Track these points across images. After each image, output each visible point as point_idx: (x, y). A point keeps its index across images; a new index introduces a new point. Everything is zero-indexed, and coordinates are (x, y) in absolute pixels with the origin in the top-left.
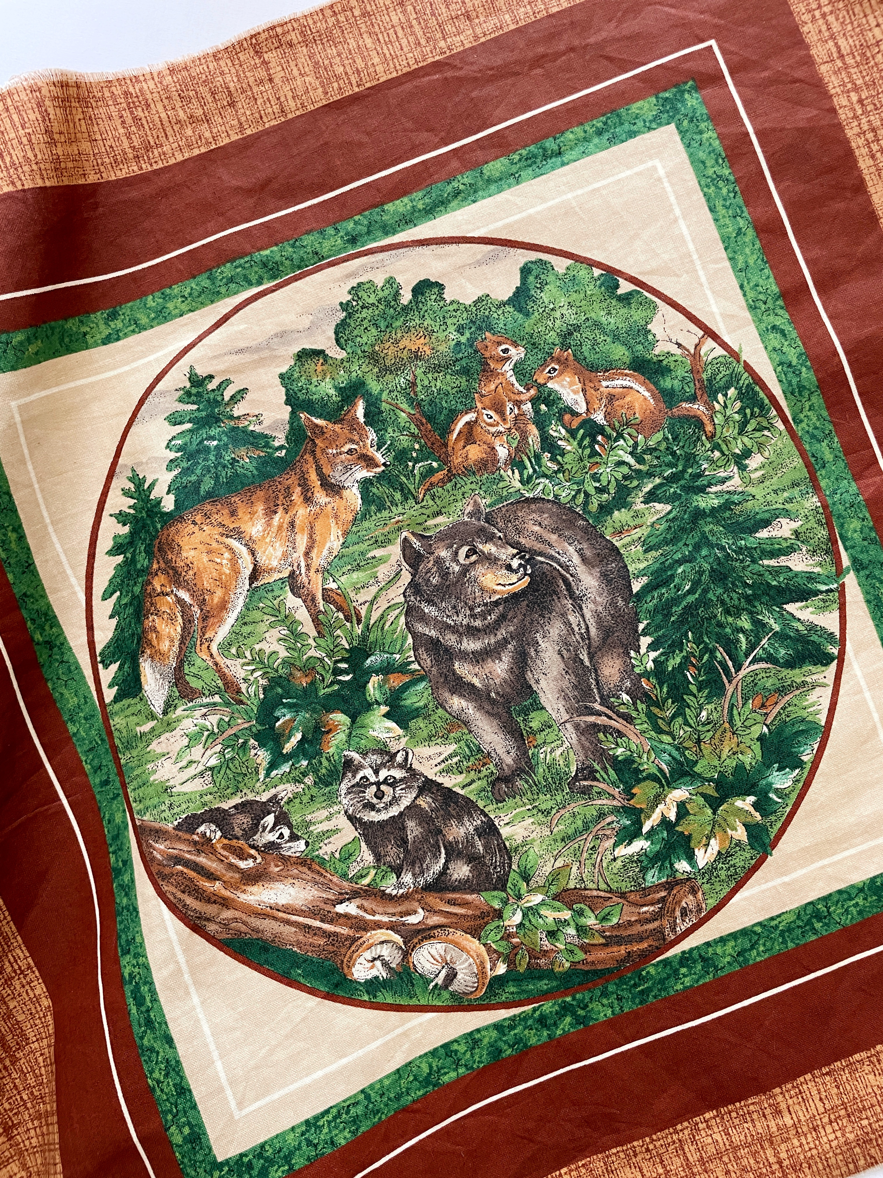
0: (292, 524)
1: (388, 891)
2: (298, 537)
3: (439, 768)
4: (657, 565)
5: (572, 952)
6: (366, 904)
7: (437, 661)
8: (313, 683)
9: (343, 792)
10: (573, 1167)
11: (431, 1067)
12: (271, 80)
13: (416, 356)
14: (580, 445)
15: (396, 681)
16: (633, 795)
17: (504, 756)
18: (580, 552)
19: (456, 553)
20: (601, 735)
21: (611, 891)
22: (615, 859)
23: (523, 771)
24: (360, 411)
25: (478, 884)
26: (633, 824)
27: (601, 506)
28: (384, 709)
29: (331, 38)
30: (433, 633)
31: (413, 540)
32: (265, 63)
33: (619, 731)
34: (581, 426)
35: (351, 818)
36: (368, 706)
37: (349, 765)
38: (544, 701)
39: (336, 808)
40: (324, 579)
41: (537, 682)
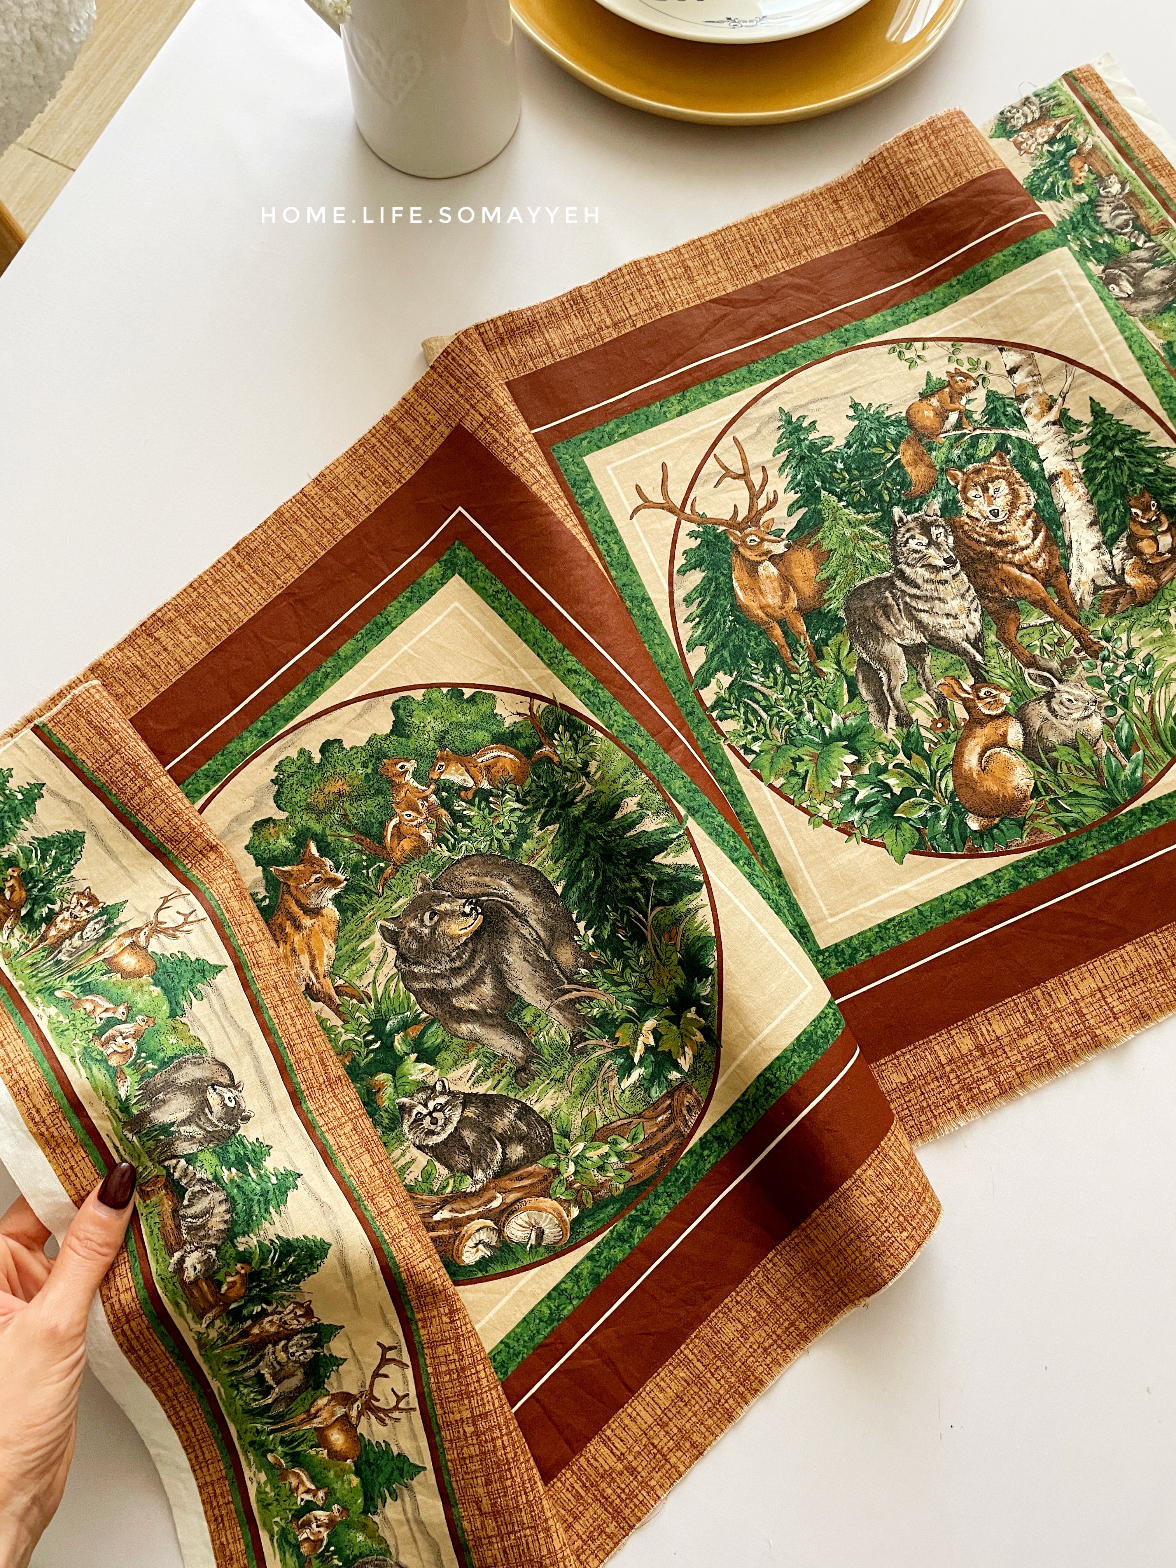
0: (293, 950)
1: (468, 1191)
2: (302, 958)
3: (471, 1082)
4: (567, 868)
5: (621, 1175)
6: (455, 1206)
7: (439, 1004)
8: (353, 1060)
9: (406, 1131)
10: (688, 1341)
11: (550, 1308)
12: (166, 650)
13: (340, 794)
14: (479, 809)
15: (414, 1032)
16: (618, 1039)
17: (515, 1052)
18: (510, 882)
19: (422, 921)
20: (578, 1006)
21: (630, 1116)
22: (623, 1092)
23: (533, 1057)
24: (313, 849)
25: (534, 1156)
26: (626, 1060)
27: (512, 844)
28: (413, 1056)
29: (199, 607)
30: (428, 985)
31: (387, 924)
32: (157, 639)
33: (588, 998)
34: (474, 797)
35: (419, 1147)
36: (400, 1060)
37: (402, 1108)
38: (527, 999)
39: (406, 1144)
40: (333, 980)
41: (517, 987)
